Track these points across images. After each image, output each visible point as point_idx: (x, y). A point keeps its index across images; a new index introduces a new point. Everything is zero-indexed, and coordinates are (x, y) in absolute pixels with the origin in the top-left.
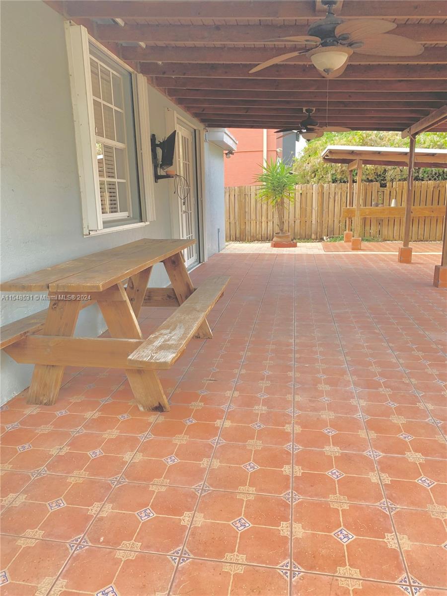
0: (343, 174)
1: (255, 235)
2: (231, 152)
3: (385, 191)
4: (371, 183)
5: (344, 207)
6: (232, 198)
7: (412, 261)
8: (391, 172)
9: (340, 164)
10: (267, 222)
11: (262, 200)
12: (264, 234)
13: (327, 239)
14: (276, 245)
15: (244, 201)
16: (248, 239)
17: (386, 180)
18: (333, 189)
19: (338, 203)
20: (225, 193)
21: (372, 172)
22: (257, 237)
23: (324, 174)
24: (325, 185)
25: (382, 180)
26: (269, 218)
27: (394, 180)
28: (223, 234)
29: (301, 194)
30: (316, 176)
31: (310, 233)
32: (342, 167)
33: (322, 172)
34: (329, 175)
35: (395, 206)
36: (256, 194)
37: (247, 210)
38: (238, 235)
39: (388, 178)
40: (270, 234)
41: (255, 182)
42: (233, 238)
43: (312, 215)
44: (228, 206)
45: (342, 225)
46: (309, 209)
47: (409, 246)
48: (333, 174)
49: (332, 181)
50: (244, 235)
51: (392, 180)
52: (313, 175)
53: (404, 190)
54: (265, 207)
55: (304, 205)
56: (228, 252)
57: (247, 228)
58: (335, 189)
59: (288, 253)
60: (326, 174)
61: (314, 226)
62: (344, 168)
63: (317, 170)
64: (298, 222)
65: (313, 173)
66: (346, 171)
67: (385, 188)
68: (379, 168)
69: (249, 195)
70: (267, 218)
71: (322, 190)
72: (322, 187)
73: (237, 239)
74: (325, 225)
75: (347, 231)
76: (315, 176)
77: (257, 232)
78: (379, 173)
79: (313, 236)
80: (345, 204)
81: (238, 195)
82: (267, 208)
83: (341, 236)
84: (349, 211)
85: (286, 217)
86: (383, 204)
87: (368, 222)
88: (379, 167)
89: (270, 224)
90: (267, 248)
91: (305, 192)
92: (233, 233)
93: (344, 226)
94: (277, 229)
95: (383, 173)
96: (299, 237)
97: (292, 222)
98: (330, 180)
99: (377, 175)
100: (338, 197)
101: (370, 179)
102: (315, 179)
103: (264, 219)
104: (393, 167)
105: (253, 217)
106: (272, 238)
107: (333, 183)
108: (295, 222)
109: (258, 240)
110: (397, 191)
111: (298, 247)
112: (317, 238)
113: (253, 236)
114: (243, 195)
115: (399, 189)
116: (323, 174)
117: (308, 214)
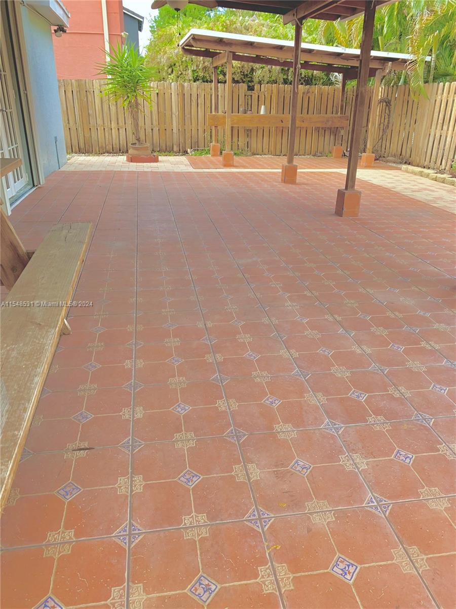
0: (206, 71)
1: (104, 146)
2: (61, 29)
3: (253, 94)
4: (238, 84)
5: (208, 113)
6: (69, 95)
7: (297, 182)
8: (259, 72)
9: (202, 58)
10: (118, 129)
11: (109, 100)
12: (116, 144)
13: (191, 152)
14: (132, 160)
15: (85, 99)
16: (96, 151)
17: (253, 81)
18: (195, 90)
19: (201, 107)
20: (59, 87)
21: (239, 71)
22: (107, 147)
23: (183, 70)
24: (186, 84)
25: (249, 81)
26: (121, 124)
27: (262, 82)
28: (62, 145)
29: (158, 93)
30: (174, 71)
31: (171, 144)
32: (204, 63)
33: (181, 67)
34: (190, 72)
35: (265, 113)
36: (101, 92)
37: (90, 112)
38: (82, 146)
39: (256, 80)
40: (123, 145)
41: (99, 74)
42: (75, 149)
43: (172, 123)
44: (65, 106)
45: (207, 134)
46: (168, 113)
47: (294, 163)
48: (193, 71)
49: (193, 79)
50: (91, 146)
51: (260, 83)
52: (170, 70)
53: (273, 95)
54: (113, 108)
55: (161, 109)
56: (71, 169)
57: (93, 135)
58: (197, 90)
59: (149, 170)
60: (186, 70)
61: (175, 136)
62: (206, 64)
63: (175, 65)
64: (156, 130)
65: (170, 68)
66: (209, 67)
67: (253, 92)
68: (246, 66)
69: (92, 92)
70: (118, 124)
71: (182, 91)
72: (183, 86)
73: (80, 151)
74: (188, 135)
75: (214, 143)
76: (172, 72)
77: (107, 142)
78: (246, 73)
79: (175, 149)
80: (209, 109)
81: (77, 92)
82: (117, 111)
83: (207, 149)
84: (214, 118)
85: (141, 123)
86: (251, 111)
87: (235, 132)
88: (245, 64)
89: (122, 131)
90: (123, 163)
91: (162, 93)
92: (75, 143)
93: (209, 137)
94: (131, 139)
95: (250, 72)
96: (159, 150)
97: (149, 130)
98: (191, 78)
99: (244, 75)
100: (201, 101)
101: (236, 79)
102: (172, 75)
103: (114, 125)
104: (261, 65)
105: (100, 121)
106: (126, 150)
107: (194, 82)
108: (152, 129)
109: (109, 152)
110: (266, 96)
111: (161, 161)
112: (180, 150)
113: (102, 147)
114: (83, 92)
115: (268, 93)
116: (181, 70)
117: (167, 120)
